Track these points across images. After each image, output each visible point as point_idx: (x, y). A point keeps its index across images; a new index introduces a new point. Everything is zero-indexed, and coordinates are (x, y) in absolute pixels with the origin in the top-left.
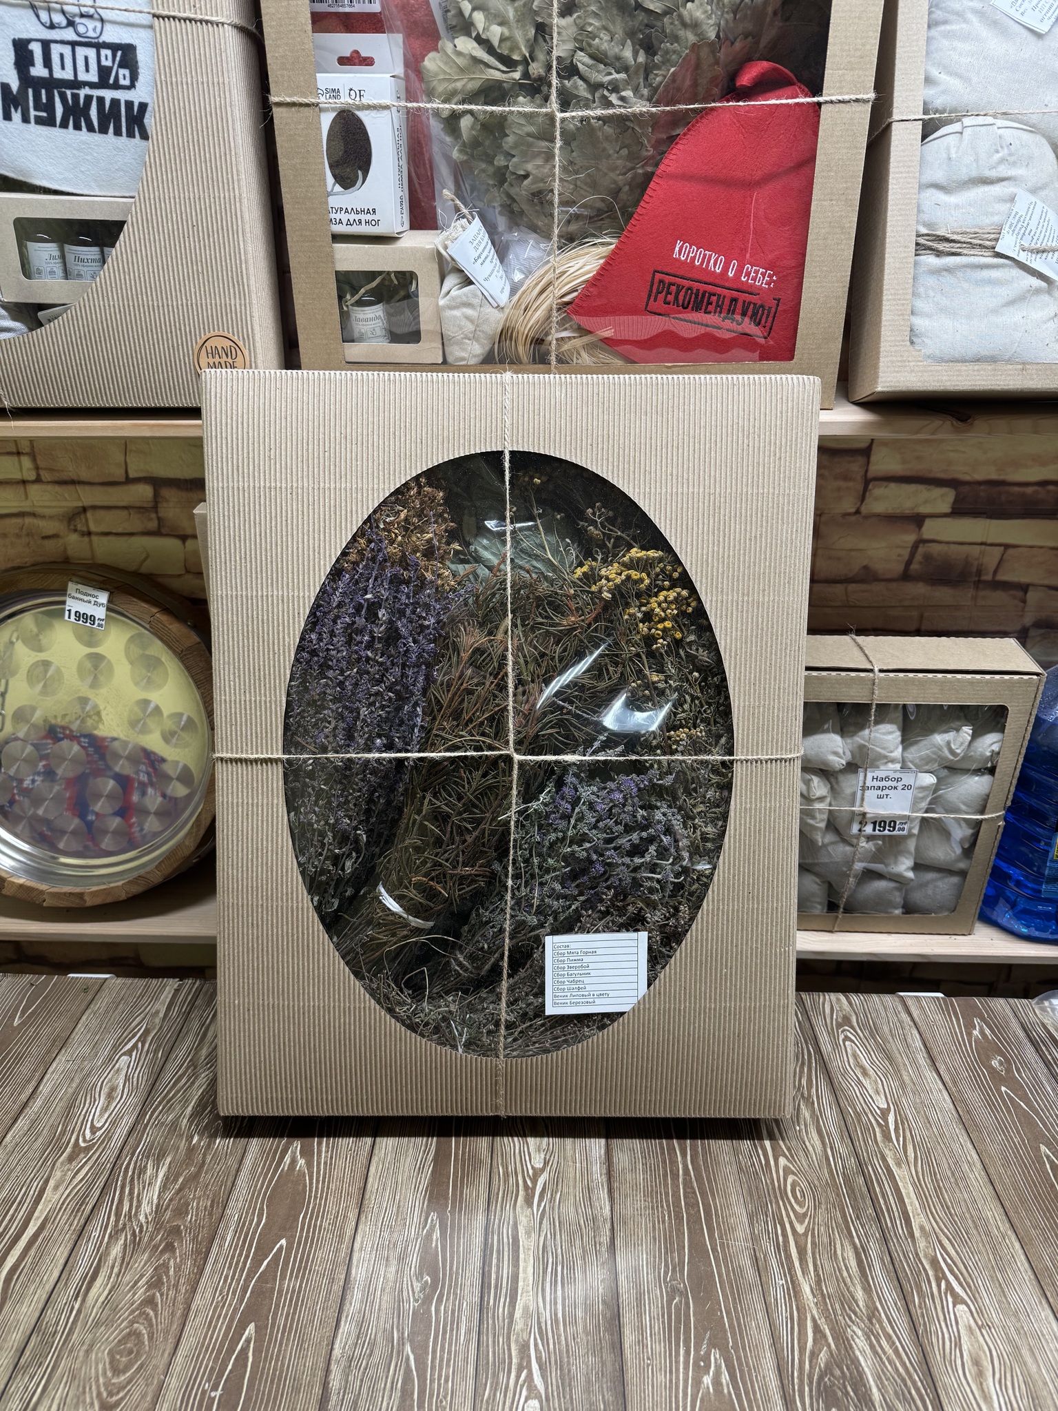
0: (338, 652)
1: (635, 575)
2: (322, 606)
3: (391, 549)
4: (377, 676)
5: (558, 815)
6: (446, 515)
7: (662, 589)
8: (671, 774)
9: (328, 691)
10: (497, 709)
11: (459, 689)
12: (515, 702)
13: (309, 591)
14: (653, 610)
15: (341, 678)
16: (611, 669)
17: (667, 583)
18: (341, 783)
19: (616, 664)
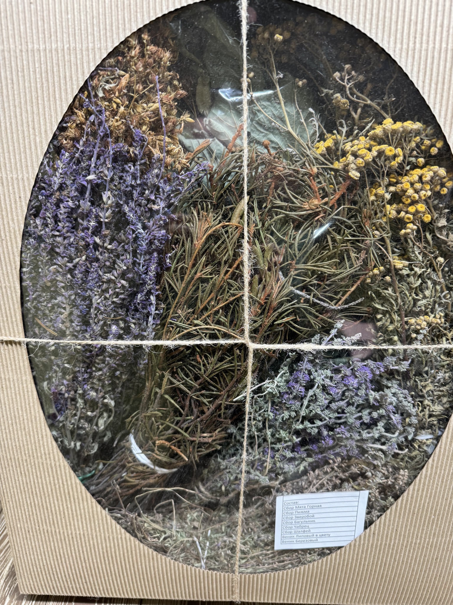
0: (65, 238)
1: (389, 150)
2: (44, 188)
3: (113, 122)
4: (108, 264)
5: (291, 396)
6: (176, 82)
7: (415, 167)
8: (407, 360)
9: (59, 278)
10: (232, 299)
11: (192, 278)
12: (251, 291)
13: (28, 173)
14: (404, 191)
15: (70, 265)
16: (353, 255)
17: (421, 160)
18: (84, 362)
19: (359, 250)
